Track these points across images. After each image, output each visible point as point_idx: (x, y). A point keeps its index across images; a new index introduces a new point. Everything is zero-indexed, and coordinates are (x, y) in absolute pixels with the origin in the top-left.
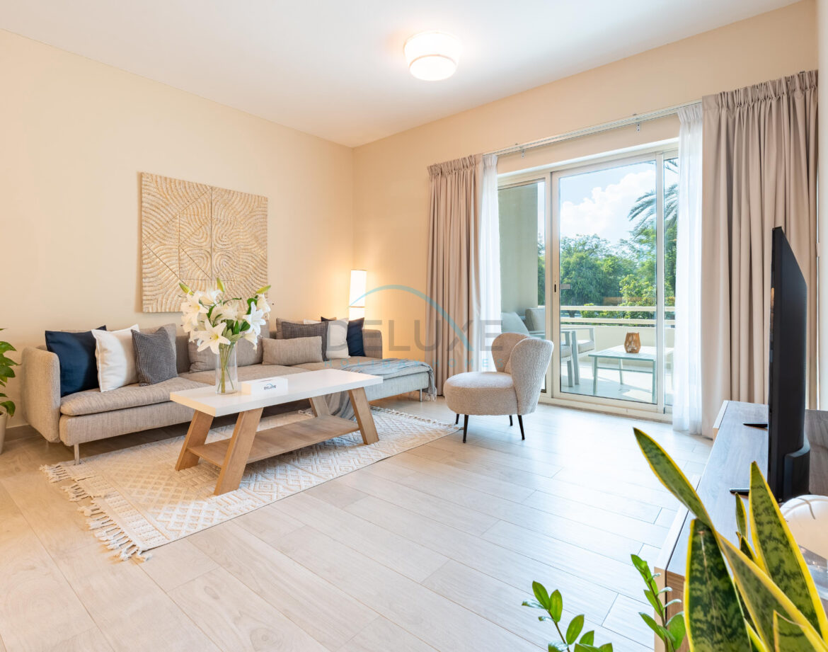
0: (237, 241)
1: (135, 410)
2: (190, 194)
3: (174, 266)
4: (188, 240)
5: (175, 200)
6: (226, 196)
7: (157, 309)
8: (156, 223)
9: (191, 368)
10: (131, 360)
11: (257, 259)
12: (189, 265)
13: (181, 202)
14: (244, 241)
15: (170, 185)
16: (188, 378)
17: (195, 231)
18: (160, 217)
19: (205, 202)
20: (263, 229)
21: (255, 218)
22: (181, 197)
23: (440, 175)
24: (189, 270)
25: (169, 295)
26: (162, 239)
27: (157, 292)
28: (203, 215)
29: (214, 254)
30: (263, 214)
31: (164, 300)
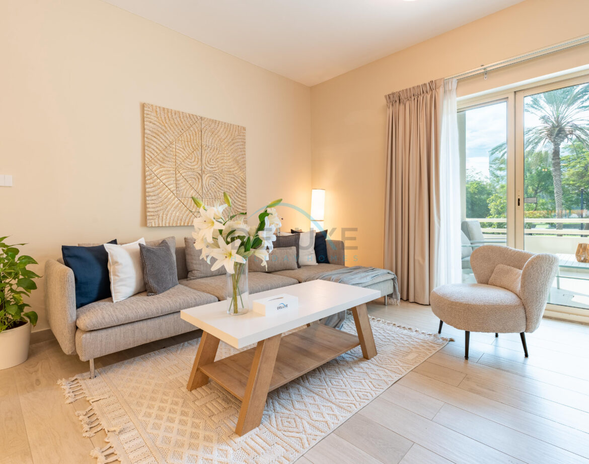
0: (222, 165)
1: (145, 322)
2: (184, 123)
3: (172, 186)
4: (183, 163)
5: (172, 128)
6: (213, 126)
7: (159, 224)
8: (157, 148)
9: (188, 276)
10: (140, 271)
11: (238, 180)
12: (184, 185)
13: (177, 129)
14: (228, 164)
15: (168, 115)
16: (186, 286)
17: (189, 155)
18: (159, 142)
19: (196, 130)
20: (242, 155)
21: (236, 144)
22: (176, 126)
23: (398, 101)
24: (184, 190)
25: (168, 211)
26: (161, 161)
27: (158, 209)
28: (195, 142)
29: (204, 175)
30: (243, 142)
31: (164, 216)
